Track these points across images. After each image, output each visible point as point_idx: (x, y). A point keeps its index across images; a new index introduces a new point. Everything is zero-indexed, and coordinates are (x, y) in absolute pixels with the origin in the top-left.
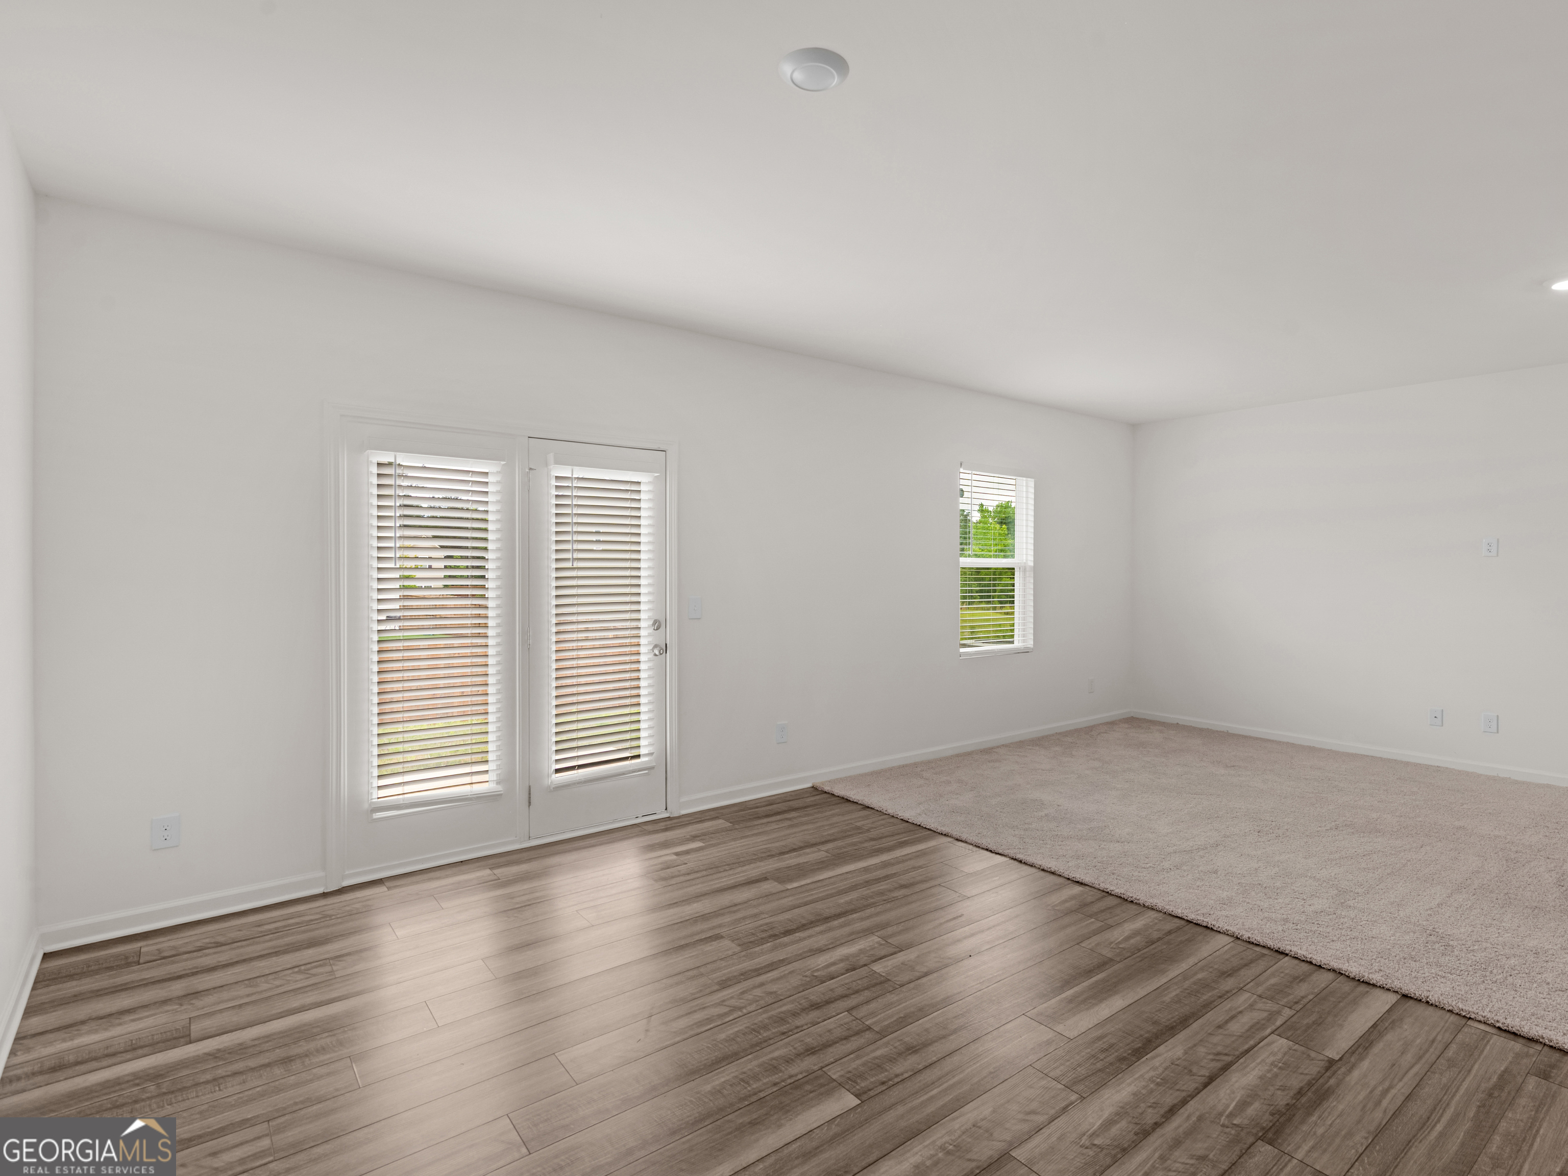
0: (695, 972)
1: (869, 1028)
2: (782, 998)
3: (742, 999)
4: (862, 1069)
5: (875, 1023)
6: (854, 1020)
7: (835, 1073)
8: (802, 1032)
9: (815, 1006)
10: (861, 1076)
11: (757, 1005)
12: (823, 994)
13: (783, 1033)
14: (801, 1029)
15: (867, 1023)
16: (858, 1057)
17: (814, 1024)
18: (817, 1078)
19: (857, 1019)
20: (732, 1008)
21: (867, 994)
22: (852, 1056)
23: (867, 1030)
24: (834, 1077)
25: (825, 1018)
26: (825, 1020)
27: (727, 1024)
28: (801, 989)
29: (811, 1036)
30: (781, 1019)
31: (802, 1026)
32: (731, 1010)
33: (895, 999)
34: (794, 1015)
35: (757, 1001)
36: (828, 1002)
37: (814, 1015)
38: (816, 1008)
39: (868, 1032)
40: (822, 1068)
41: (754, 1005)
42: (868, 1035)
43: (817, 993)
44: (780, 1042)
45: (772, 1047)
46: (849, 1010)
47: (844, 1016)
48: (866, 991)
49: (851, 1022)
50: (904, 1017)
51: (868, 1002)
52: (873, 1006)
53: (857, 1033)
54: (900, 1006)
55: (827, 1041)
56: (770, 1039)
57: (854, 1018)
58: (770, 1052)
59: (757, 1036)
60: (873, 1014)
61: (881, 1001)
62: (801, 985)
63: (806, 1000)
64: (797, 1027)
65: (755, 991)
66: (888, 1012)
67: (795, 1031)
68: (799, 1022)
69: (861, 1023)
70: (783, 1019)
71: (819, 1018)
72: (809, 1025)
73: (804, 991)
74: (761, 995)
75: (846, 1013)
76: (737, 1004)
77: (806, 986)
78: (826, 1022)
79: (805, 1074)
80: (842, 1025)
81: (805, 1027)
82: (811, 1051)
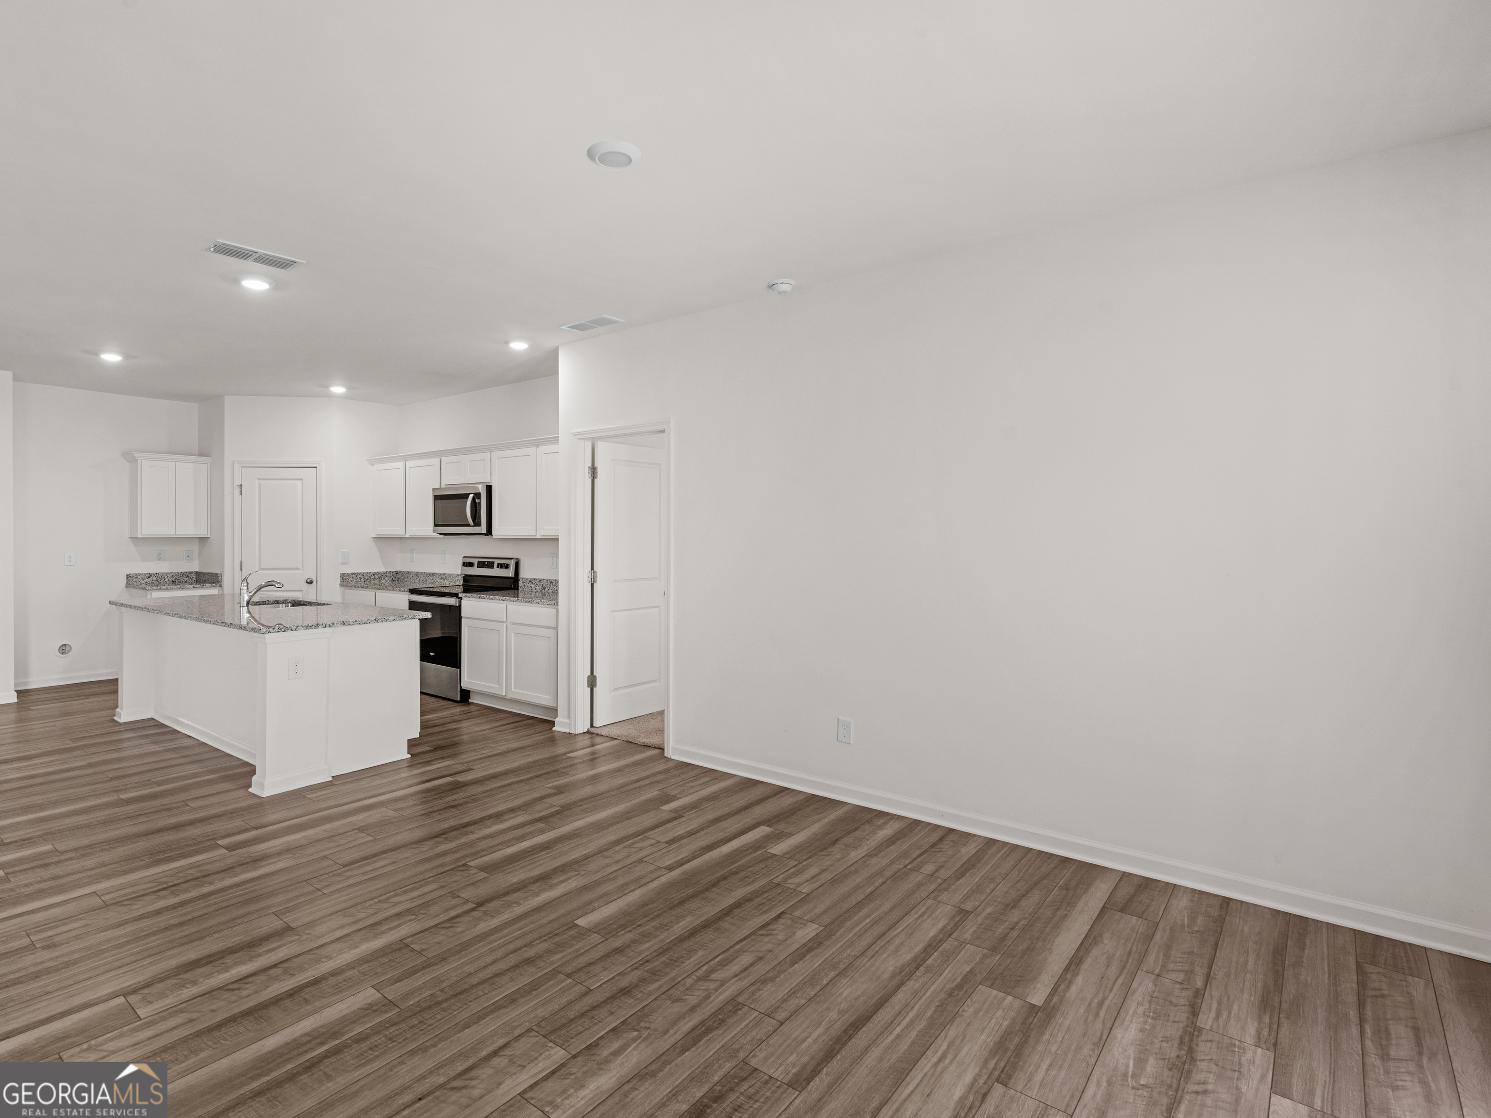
0: (781, 1015)
1: (568, 976)
2: (663, 996)
3: (704, 990)
4: (574, 942)
5: (562, 982)
6: (583, 982)
7: (595, 938)
8: (631, 964)
9: (625, 992)
10: (574, 938)
11: (684, 985)
12: (620, 1007)
13: (647, 961)
14: (633, 967)
15: (570, 980)
16: (577, 950)
17: (621, 974)
18: (609, 933)
19: (580, 983)
20: (708, 978)
21: (571, 1014)
22: (583, 951)
23: (570, 974)
24: (596, 935)
25: (613, 981)
26: (612, 978)
27: (703, 963)
28: (646, 1010)
29: (621, 964)
30: (655, 974)
31: (632, 970)
32: (708, 977)
33: (539, 1011)
34: (644, 979)
35: (687, 989)
36: (613, 998)
37: (624, 982)
38: (624, 990)
39: (569, 972)
40: (607, 939)
41: (688, 985)
42: (569, 969)
43: (627, 1009)
44: (647, 954)
45: (653, 949)
46: (589, 991)
47: (594, 985)
48: (572, 1017)
49: (586, 980)
50: (531, 991)
51: (570, 1003)
52: (564, 1000)
53: (579, 970)
54: (535, 1002)
55: (606, 960)
56: (657, 955)
57: (583, 984)
58: (653, 945)
59: (670, 956)
60: (564, 990)
61: (554, 1006)
62: (648, 1016)
63: (637, 997)
64: (637, 968)
65: (696, 1001)
66: (549, 994)
67: (637, 965)
68: (637, 974)
69: (576, 980)
70: (653, 974)
71: (619, 979)
72: (626, 971)
73: (643, 1008)
74: (687, 997)
75: (592, 988)
76: (708, 984)
77: (642, 1015)
78: (611, 976)
79: (619, 934)
80: (595, 976)
81: (629, 969)
82: (619, 951)
